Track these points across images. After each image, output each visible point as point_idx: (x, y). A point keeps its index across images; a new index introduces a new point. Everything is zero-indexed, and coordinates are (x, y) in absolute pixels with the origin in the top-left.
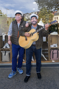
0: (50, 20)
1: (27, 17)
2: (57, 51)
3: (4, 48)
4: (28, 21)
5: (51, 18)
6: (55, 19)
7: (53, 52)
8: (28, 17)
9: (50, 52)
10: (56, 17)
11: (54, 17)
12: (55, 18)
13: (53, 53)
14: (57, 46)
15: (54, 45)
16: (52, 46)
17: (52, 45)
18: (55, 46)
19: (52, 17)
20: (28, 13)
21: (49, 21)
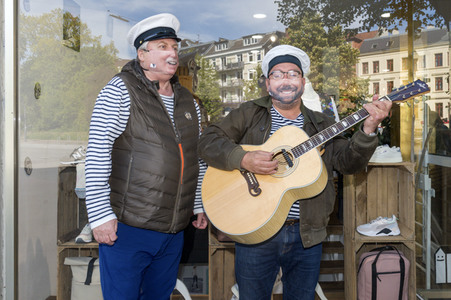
0: (340, 75)
1: (219, 62)
2: (402, 262)
5: (345, 65)
6: (365, 70)
7: (374, 265)
8: (223, 58)
9: (359, 266)
10: (370, 59)
11: (362, 60)
12: (365, 65)
13: (375, 275)
14: (395, 231)
15: (382, 222)
16: (370, 231)
17: (367, 221)
18: (387, 231)
19: (350, 59)
20: (226, 42)
21: (331, 80)
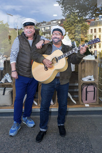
0: (83, 33)
1: (43, 29)
2: (94, 88)
3: (2, 83)
4: (45, 35)
5: (85, 30)
6: (91, 32)
7: (86, 89)
9: (82, 90)
10: (93, 28)
11: (91, 28)
12: (92, 30)
13: (87, 92)
14: (93, 80)
15: (89, 77)
16: (85, 80)
17: (85, 77)
18: (90, 79)
19: (86, 28)
20: (45, 22)
21: (80, 35)
